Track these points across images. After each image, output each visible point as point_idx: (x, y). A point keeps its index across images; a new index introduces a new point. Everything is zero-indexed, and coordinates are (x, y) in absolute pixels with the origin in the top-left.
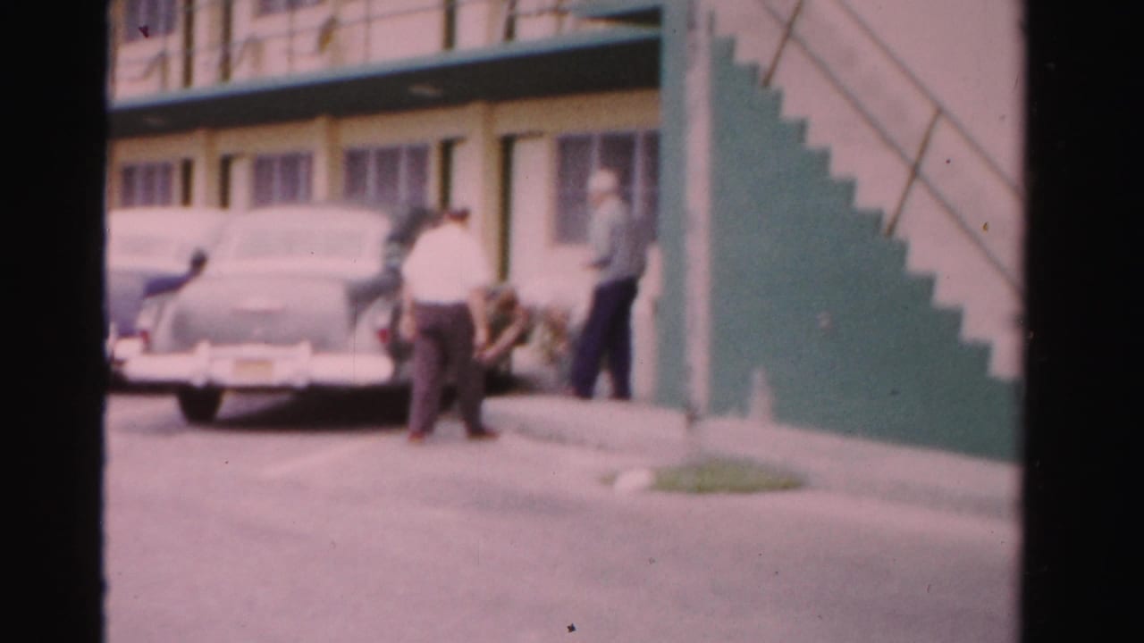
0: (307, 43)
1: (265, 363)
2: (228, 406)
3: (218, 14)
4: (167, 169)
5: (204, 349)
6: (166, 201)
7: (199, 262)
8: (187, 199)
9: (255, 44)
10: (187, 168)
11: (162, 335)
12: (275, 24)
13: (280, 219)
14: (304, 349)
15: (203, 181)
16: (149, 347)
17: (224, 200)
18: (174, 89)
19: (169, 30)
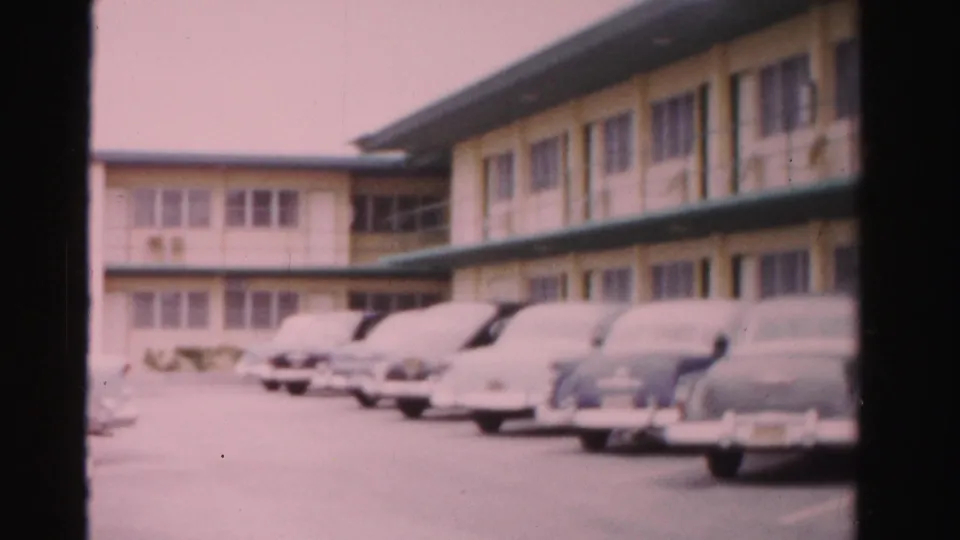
0: (801, 159)
1: (778, 428)
2: (748, 464)
3: (726, 138)
4: (688, 268)
5: (729, 417)
6: (688, 294)
7: (721, 346)
8: (705, 292)
9: (758, 162)
10: (705, 266)
11: (696, 405)
12: (776, 143)
13: (786, 307)
14: (811, 416)
15: (718, 277)
16: (685, 416)
17: (736, 292)
18: (694, 201)
19: (687, 151)
